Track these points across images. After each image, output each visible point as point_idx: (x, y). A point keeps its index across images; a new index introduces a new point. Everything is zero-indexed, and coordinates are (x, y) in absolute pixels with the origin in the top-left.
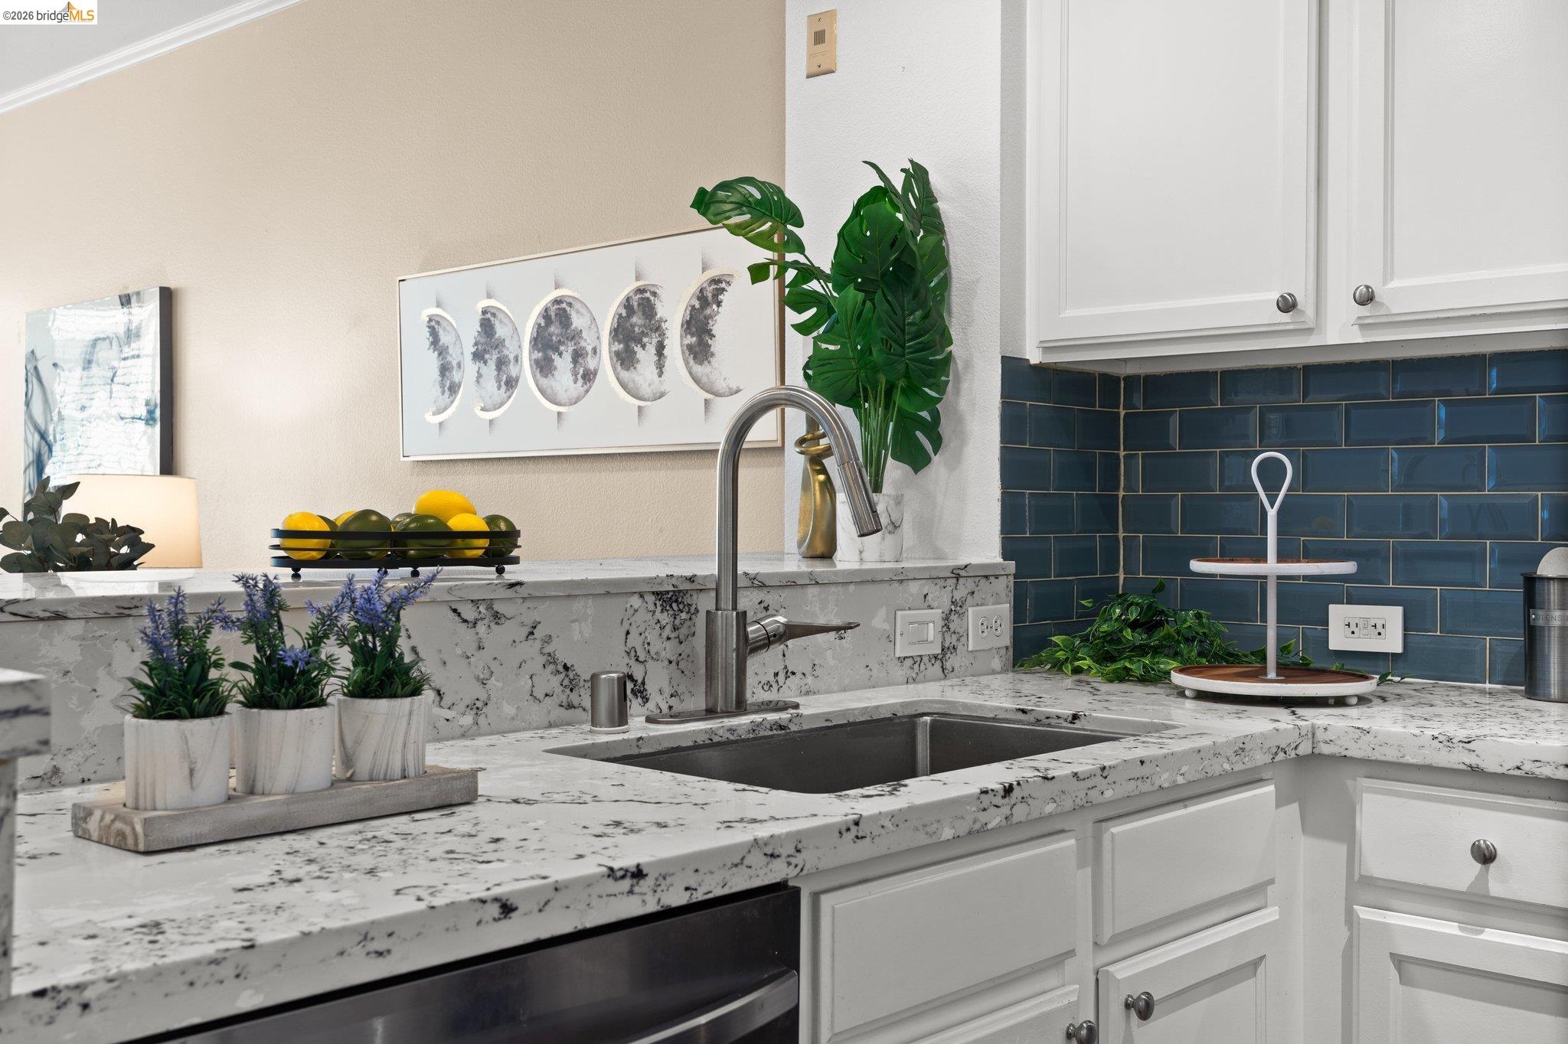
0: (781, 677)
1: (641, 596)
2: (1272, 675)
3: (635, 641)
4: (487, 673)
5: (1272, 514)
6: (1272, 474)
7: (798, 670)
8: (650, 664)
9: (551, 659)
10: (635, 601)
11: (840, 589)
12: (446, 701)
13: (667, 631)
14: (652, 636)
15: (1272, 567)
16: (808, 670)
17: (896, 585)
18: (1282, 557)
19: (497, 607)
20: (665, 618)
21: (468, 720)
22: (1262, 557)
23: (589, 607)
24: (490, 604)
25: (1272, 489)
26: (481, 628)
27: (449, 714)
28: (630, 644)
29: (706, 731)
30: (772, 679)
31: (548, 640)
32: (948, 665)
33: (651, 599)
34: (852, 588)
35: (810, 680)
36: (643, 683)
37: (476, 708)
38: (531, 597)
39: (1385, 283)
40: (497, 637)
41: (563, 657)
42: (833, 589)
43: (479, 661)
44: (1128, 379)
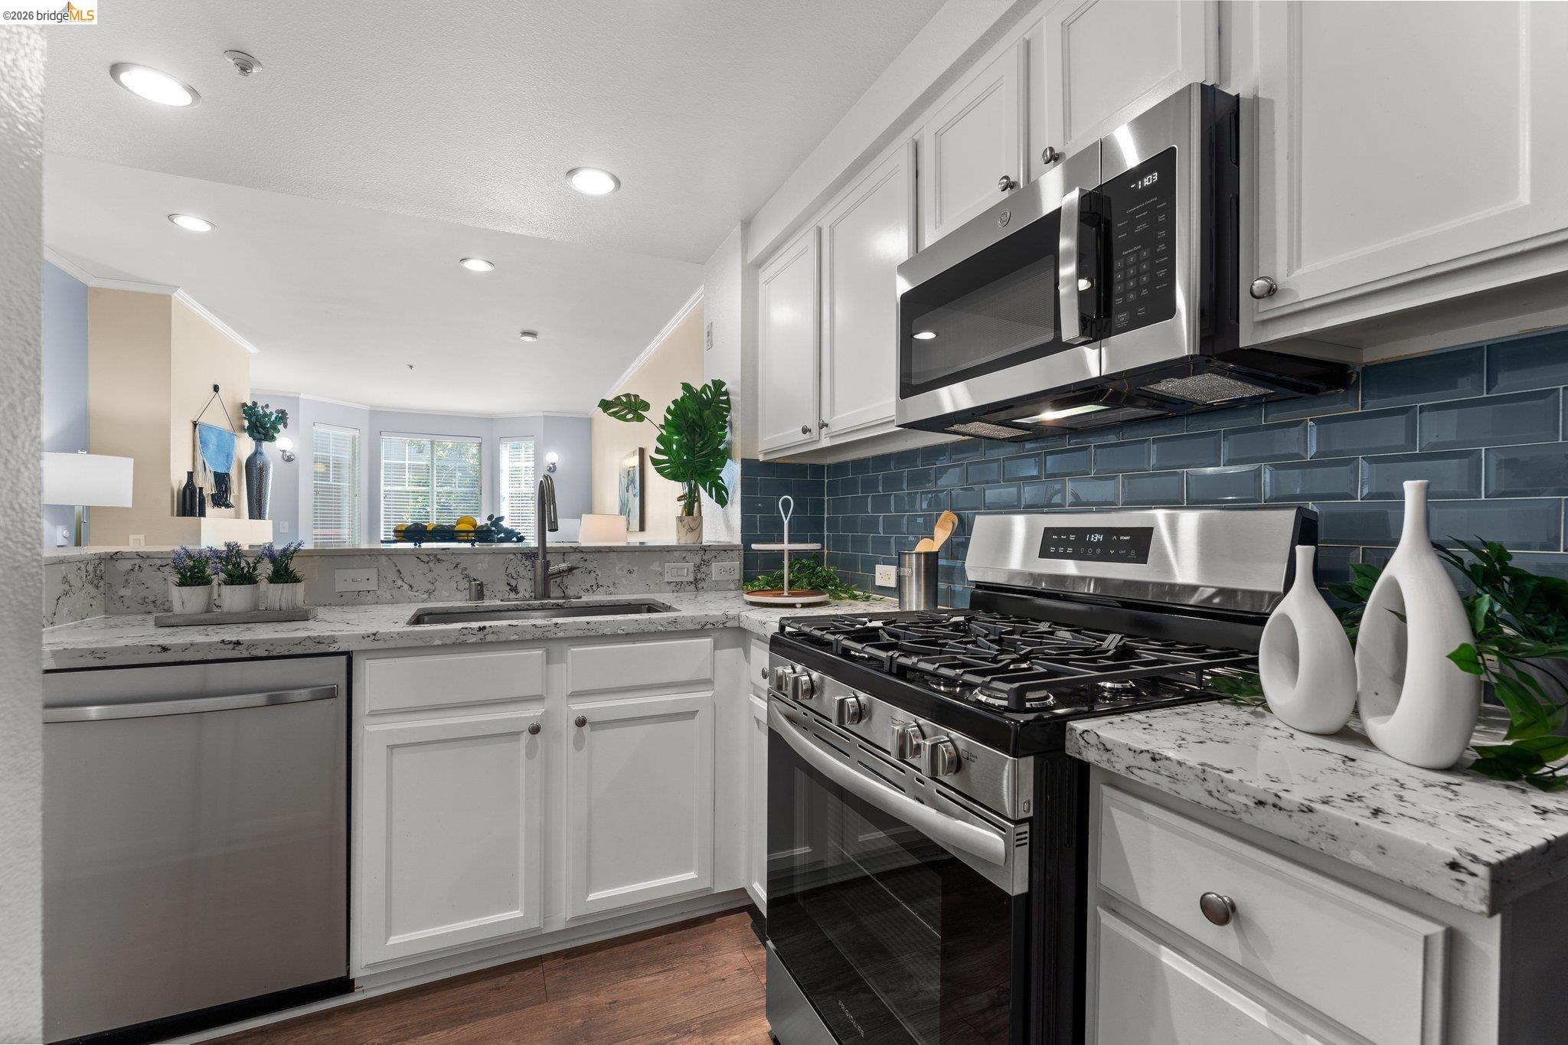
0: (595, 587)
1: (514, 554)
2: (786, 594)
3: (511, 570)
4: (434, 581)
5: (786, 522)
6: (786, 504)
7: (605, 585)
8: (519, 580)
9: (467, 576)
10: (512, 556)
11: (630, 554)
12: (414, 589)
13: (529, 568)
14: (521, 569)
15: (786, 546)
16: (611, 585)
17: (665, 553)
18: (790, 542)
19: (439, 557)
20: (527, 563)
21: (425, 596)
22: (782, 542)
23: (487, 558)
24: (435, 556)
25: (786, 514)
26: (431, 564)
27: (416, 594)
28: (508, 571)
29: (514, 605)
30: (589, 588)
31: (466, 569)
32: (700, 586)
33: (519, 556)
34: (637, 553)
35: (612, 589)
36: (516, 587)
37: (429, 592)
38: (453, 554)
39: (831, 418)
40: (439, 569)
41: (472, 575)
42: (625, 554)
43: (430, 576)
44: (829, 466)
